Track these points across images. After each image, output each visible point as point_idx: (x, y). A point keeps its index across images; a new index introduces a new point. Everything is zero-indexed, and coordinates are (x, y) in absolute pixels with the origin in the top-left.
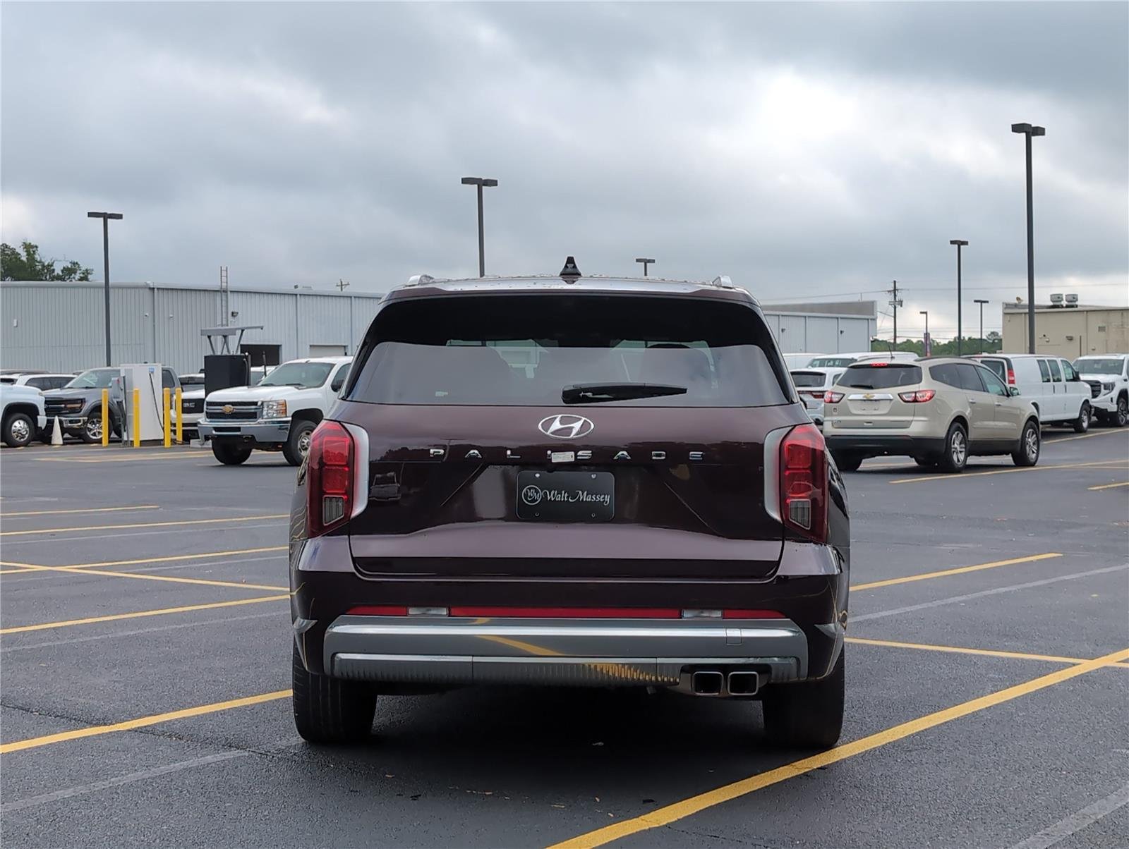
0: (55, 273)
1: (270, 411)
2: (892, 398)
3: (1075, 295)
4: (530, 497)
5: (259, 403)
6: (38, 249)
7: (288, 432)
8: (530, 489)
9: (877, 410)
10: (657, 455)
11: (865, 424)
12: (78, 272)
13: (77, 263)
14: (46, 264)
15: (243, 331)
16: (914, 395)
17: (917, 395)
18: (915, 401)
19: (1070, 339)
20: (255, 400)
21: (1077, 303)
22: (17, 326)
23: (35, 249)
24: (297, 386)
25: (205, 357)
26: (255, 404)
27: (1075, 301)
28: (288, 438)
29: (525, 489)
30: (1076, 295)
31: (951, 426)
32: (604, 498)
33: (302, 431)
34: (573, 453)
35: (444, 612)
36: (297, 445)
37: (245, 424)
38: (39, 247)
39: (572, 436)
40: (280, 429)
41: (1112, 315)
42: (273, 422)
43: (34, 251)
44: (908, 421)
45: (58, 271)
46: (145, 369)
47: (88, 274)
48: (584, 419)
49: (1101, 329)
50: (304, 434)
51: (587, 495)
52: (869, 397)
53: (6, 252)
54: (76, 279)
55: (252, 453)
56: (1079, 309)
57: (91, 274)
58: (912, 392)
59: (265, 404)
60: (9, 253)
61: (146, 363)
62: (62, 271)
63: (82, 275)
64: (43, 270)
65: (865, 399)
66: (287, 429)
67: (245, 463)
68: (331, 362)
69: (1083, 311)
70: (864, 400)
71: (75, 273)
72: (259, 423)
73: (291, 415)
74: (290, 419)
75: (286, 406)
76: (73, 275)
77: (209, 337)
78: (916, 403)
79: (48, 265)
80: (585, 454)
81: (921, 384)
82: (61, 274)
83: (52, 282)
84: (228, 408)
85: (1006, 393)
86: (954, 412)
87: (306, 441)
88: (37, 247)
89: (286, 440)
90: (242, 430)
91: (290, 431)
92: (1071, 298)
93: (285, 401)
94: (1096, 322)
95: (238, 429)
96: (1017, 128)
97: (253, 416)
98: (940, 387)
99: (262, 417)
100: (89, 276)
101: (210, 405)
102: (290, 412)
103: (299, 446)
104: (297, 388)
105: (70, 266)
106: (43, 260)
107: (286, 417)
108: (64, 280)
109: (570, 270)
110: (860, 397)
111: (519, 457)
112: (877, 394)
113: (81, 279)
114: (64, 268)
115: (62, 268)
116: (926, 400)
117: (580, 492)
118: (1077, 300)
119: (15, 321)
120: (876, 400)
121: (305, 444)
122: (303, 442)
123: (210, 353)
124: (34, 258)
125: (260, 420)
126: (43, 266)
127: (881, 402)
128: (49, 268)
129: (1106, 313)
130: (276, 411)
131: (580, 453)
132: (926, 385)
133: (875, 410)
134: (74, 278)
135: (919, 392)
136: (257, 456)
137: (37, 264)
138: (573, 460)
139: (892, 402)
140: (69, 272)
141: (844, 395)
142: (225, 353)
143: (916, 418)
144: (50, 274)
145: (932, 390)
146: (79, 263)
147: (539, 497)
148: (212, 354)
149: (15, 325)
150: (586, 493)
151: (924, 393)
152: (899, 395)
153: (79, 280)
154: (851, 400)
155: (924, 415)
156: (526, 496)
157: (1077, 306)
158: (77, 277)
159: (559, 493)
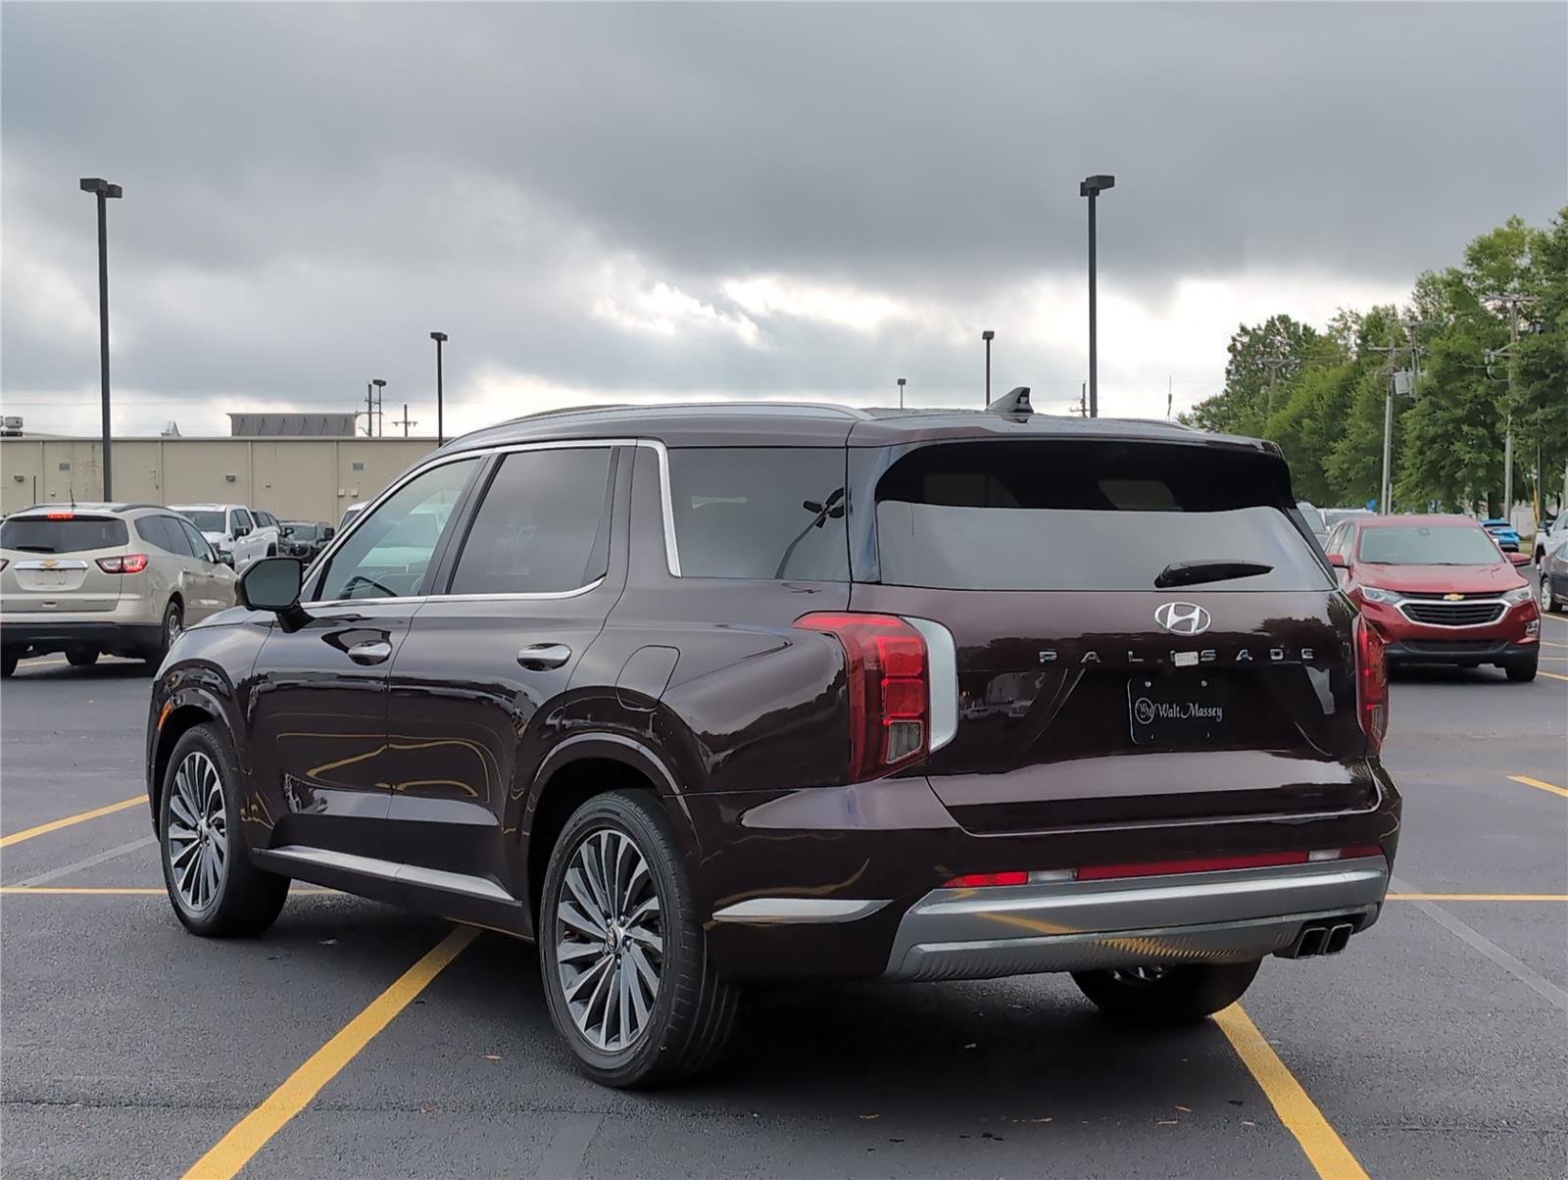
2: (86, 566)
3: (18, 418)
4: (1144, 714)
8: (1142, 702)
9: (64, 583)
10: (1275, 654)
11: (45, 606)
16: (119, 562)
17: (125, 562)
18: (122, 570)
19: (20, 480)
21: (21, 430)
27: (19, 427)
29: (1136, 705)
30: (21, 419)
31: (167, 608)
32: (1216, 712)
34: (1196, 653)
39: (1192, 631)
41: (79, 447)
44: (112, 601)
48: (1198, 608)
49: (64, 467)
52: (50, 564)
56: (24, 437)
58: (117, 558)
65: (44, 567)
69: (38, 442)
70: (42, 570)
78: (124, 574)
80: (1209, 654)
81: (128, 545)
85: (212, 559)
86: (170, 587)
92: (13, 423)
94: (56, 457)
96: (87, 185)
98: (154, 552)
109: (1022, 406)
110: (37, 565)
111: (1141, 660)
112: (61, 560)
116: (139, 570)
117: (1192, 705)
118: (22, 426)
120: (60, 570)
127: (68, 571)
129: (68, 447)
131: (1205, 653)
132: (133, 549)
133: (60, 584)
135: (128, 557)
138: (1196, 662)
139: (87, 572)
141: (8, 562)
143: (123, 596)
145: (143, 555)
147: (1151, 713)
151: (136, 559)
152: (97, 561)
154: (19, 569)
155: (136, 592)
156: (1139, 712)
157: (21, 434)
159: (1171, 707)
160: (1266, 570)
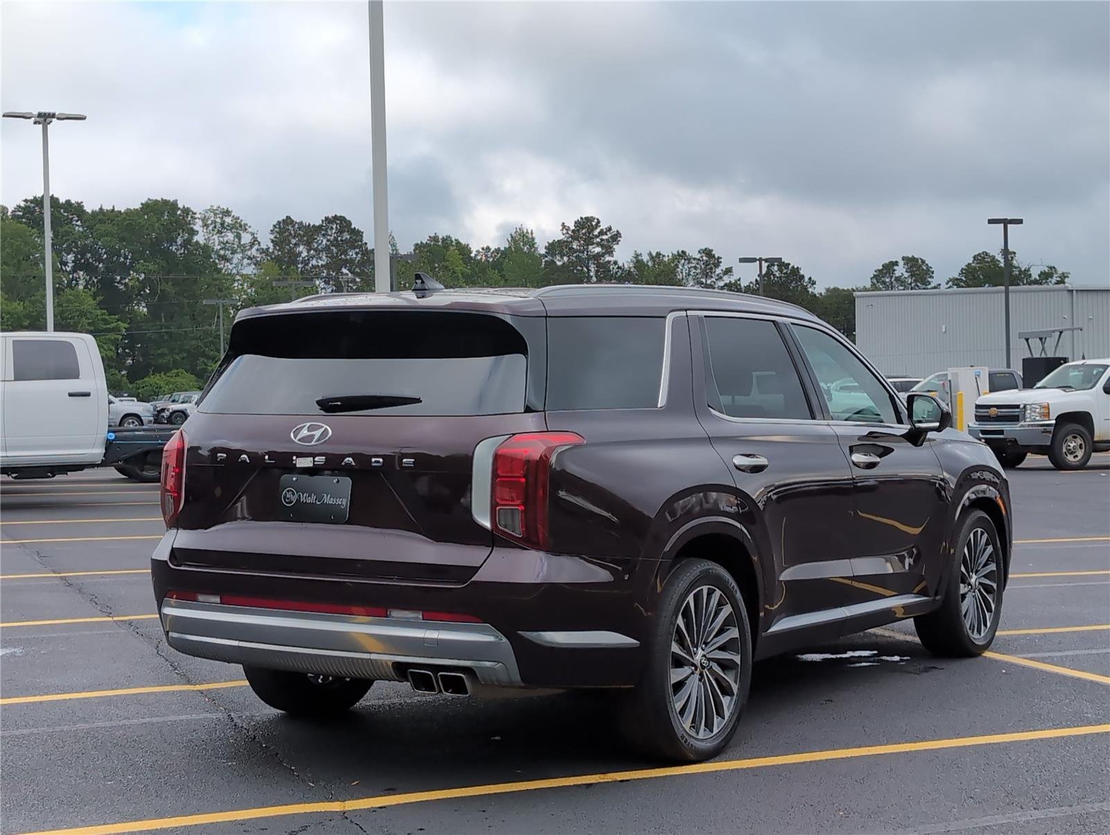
0: (1033, 278)
1: (1033, 414)
5: (1022, 406)
6: (1016, 255)
7: (1051, 435)
8: (288, 491)
10: (376, 462)
12: (1055, 276)
13: (1054, 267)
14: (1023, 269)
15: (1061, 332)
20: (1018, 403)
22: (945, 332)
23: (1013, 255)
24: (1064, 389)
25: (1023, 360)
26: (1018, 406)
28: (1051, 442)
29: (284, 493)
32: (342, 501)
33: (1067, 435)
34: (312, 459)
35: (217, 599)
36: (1062, 449)
37: (1006, 427)
38: (1017, 253)
39: (313, 443)
40: (1043, 432)
42: (1035, 425)
43: (1012, 258)
45: (1035, 274)
46: (972, 371)
47: (1065, 277)
48: (325, 426)
50: (1069, 437)
51: (330, 498)
53: (986, 260)
54: (1053, 282)
55: (1027, 457)
57: (1068, 277)
59: (1028, 407)
60: (989, 260)
61: (972, 366)
62: (1039, 276)
63: (1059, 279)
64: (1020, 274)
66: (1050, 432)
67: (1020, 466)
68: (1105, 364)
71: (1052, 277)
72: (1022, 426)
73: (1055, 418)
74: (1054, 422)
75: (1049, 409)
76: (1050, 279)
77: (1027, 340)
79: (1025, 270)
80: (320, 460)
82: (1038, 278)
83: (1030, 287)
84: (993, 411)
87: (1072, 445)
88: (1015, 253)
89: (1049, 444)
90: (1005, 433)
91: (1053, 435)
93: (1048, 404)
95: (1001, 432)
97: (1015, 419)
99: (1024, 419)
100: (1066, 280)
101: (979, 408)
102: (1054, 415)
103: (1064, 450)
104: (1065, 391)
105: (1047, 271)
106: (1020, 266)
107: (1049, 420)
108: (1041, 284)
111: (274, 462)
113: (1058, 283)
114: (1041, 272)
115: (1039, 273)
117: (325, 495)
119: (944, 327)
121: (1071, 448)
122: (1069, 446)
123: (1028, 355)
124: (1011, 265)
125: (1023, 423)
126: (1020, 271)
128: (1026, 273)
130: (1039, 413)
131: (316, 459)
134: (1051, 282)
136: (1031, 460)
137: (1014, 269)
138: (312, 465)
140: (1046, 276)
142: (1043, 356)
144: (1027, 279)
146: (1056, 267)
147: (294, 499)
148: (1030, 356)
149: (944, 330)
150: (329, 496)
153: (1056, 284)
156: (285, 497)
158: (1054, 280)
159: (310, 496)
160: (418, 401)
